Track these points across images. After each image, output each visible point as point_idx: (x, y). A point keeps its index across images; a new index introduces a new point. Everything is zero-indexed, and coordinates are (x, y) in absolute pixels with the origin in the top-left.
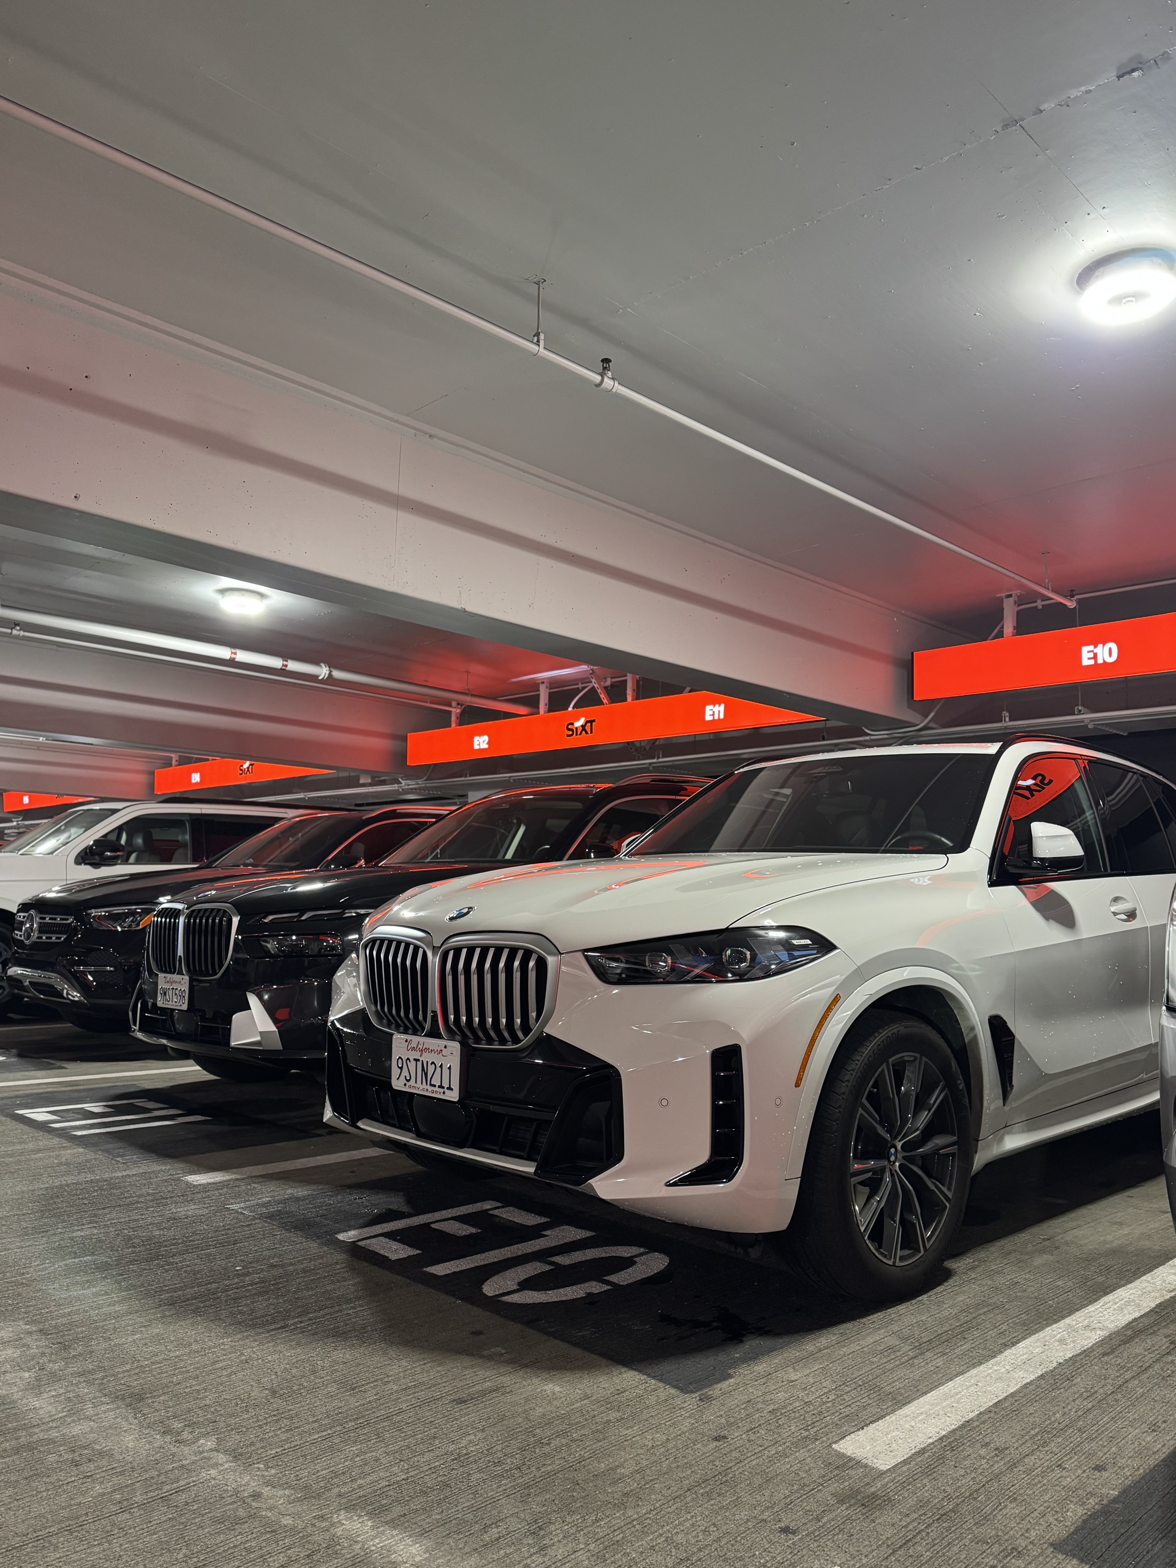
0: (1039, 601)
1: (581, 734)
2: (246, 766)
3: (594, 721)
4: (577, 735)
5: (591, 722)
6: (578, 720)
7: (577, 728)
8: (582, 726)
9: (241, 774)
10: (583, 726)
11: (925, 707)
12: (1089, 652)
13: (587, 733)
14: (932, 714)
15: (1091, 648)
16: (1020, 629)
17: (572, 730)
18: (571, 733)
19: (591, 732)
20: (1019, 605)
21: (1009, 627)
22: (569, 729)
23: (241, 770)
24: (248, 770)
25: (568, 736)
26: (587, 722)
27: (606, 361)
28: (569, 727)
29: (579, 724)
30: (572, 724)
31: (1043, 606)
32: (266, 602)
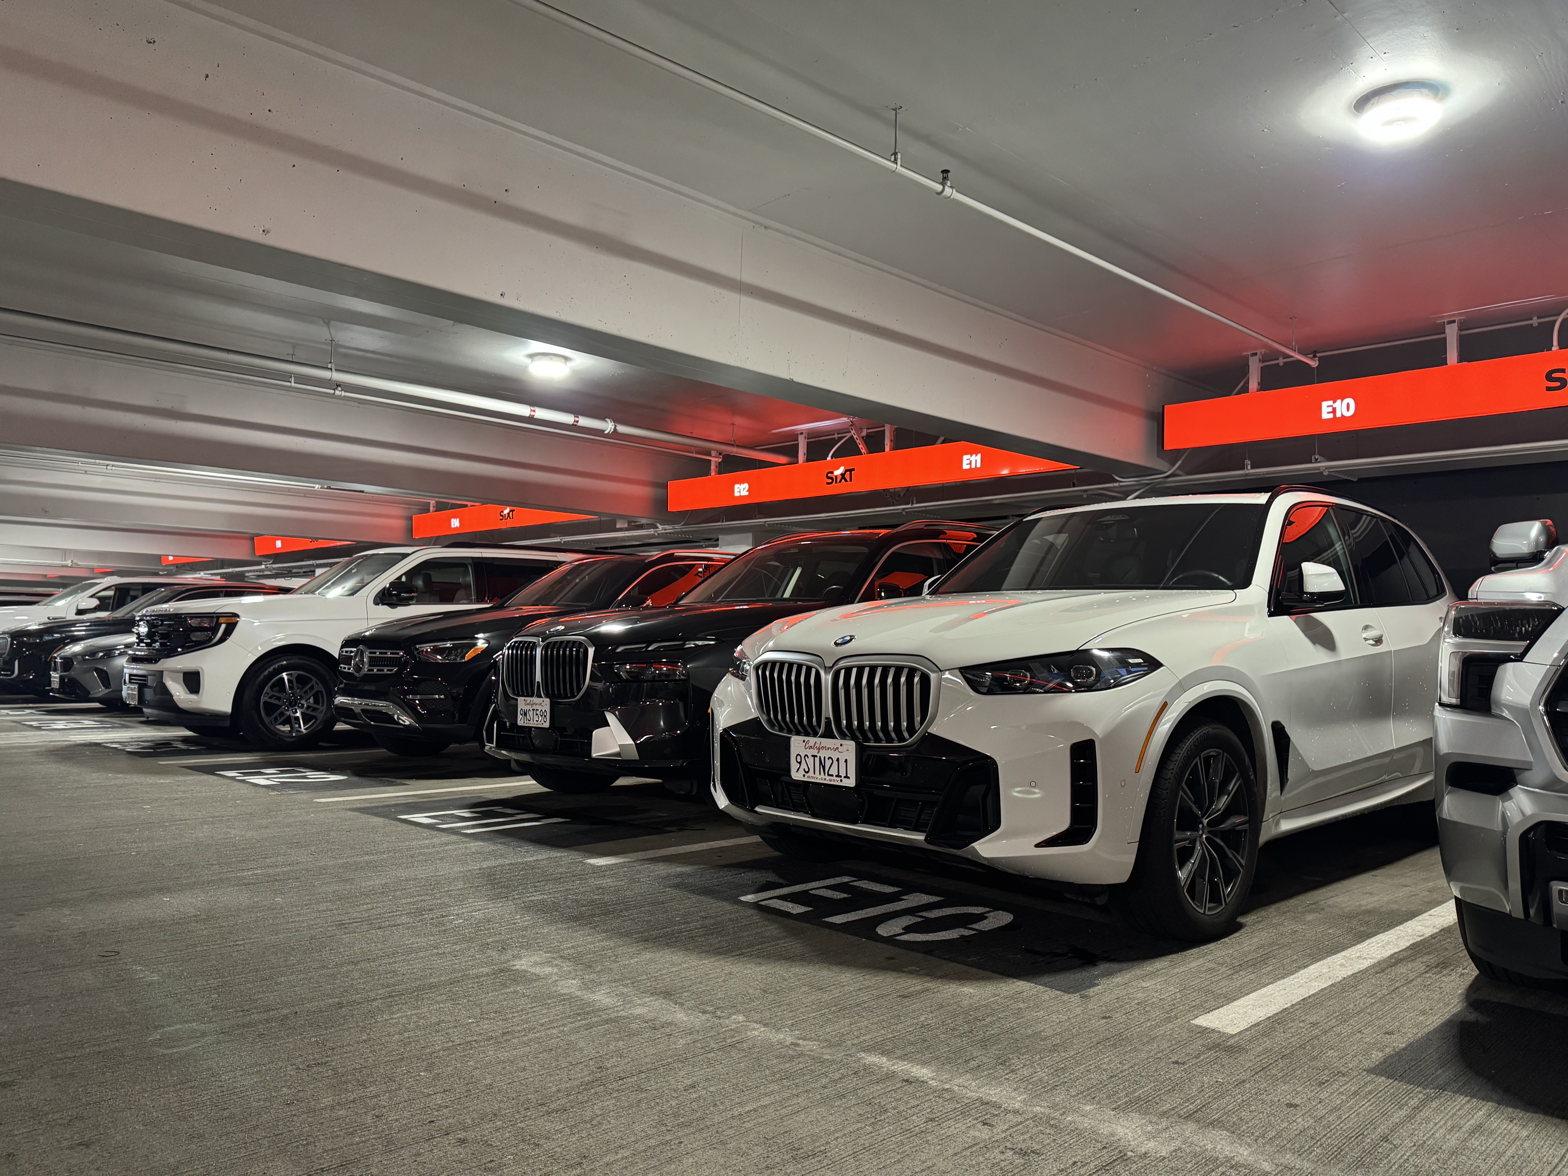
0: (1281, 359)
1: (840, 482)
2: (506, 512)
3: (853, 470)
4: (836, 482)
5: (851, 470)
6: (837, 469)
7: (836, 477)
8: (841, 474)
9: (501, 520)
10: (843, 475)
11: (1174, 456)
12: (1328, 406)
13: (846, 481)
14: (1179, 463)
15: (1330, 403)
16: (1264, 386)
17: (831, 478)
18: (830, 481)
19: (851, 480)
20: (1263, 362)
21: (1253, 384)
22: (828, 478)
23: (502, 516)
24: (509, 516)
25: (828, 483)
26: (846, 471)
27: (946, 172)
28: (829, 475)
29: (838, 472)
30: (832, 473)
31: (1284, 363)
32: (569, 364)
